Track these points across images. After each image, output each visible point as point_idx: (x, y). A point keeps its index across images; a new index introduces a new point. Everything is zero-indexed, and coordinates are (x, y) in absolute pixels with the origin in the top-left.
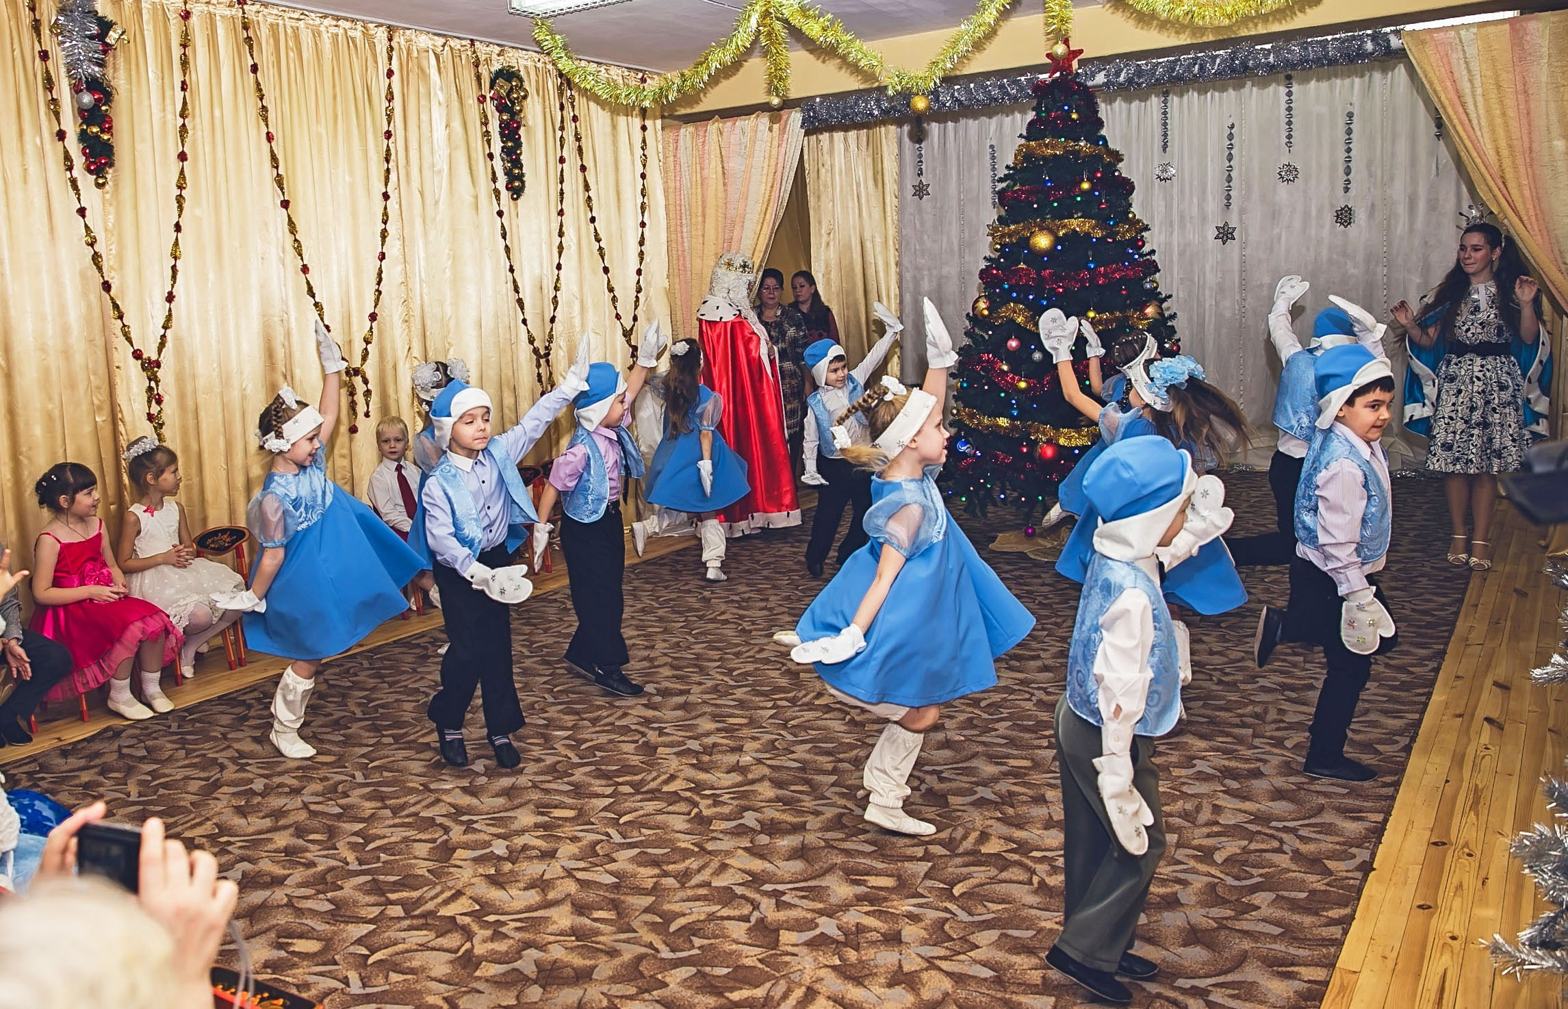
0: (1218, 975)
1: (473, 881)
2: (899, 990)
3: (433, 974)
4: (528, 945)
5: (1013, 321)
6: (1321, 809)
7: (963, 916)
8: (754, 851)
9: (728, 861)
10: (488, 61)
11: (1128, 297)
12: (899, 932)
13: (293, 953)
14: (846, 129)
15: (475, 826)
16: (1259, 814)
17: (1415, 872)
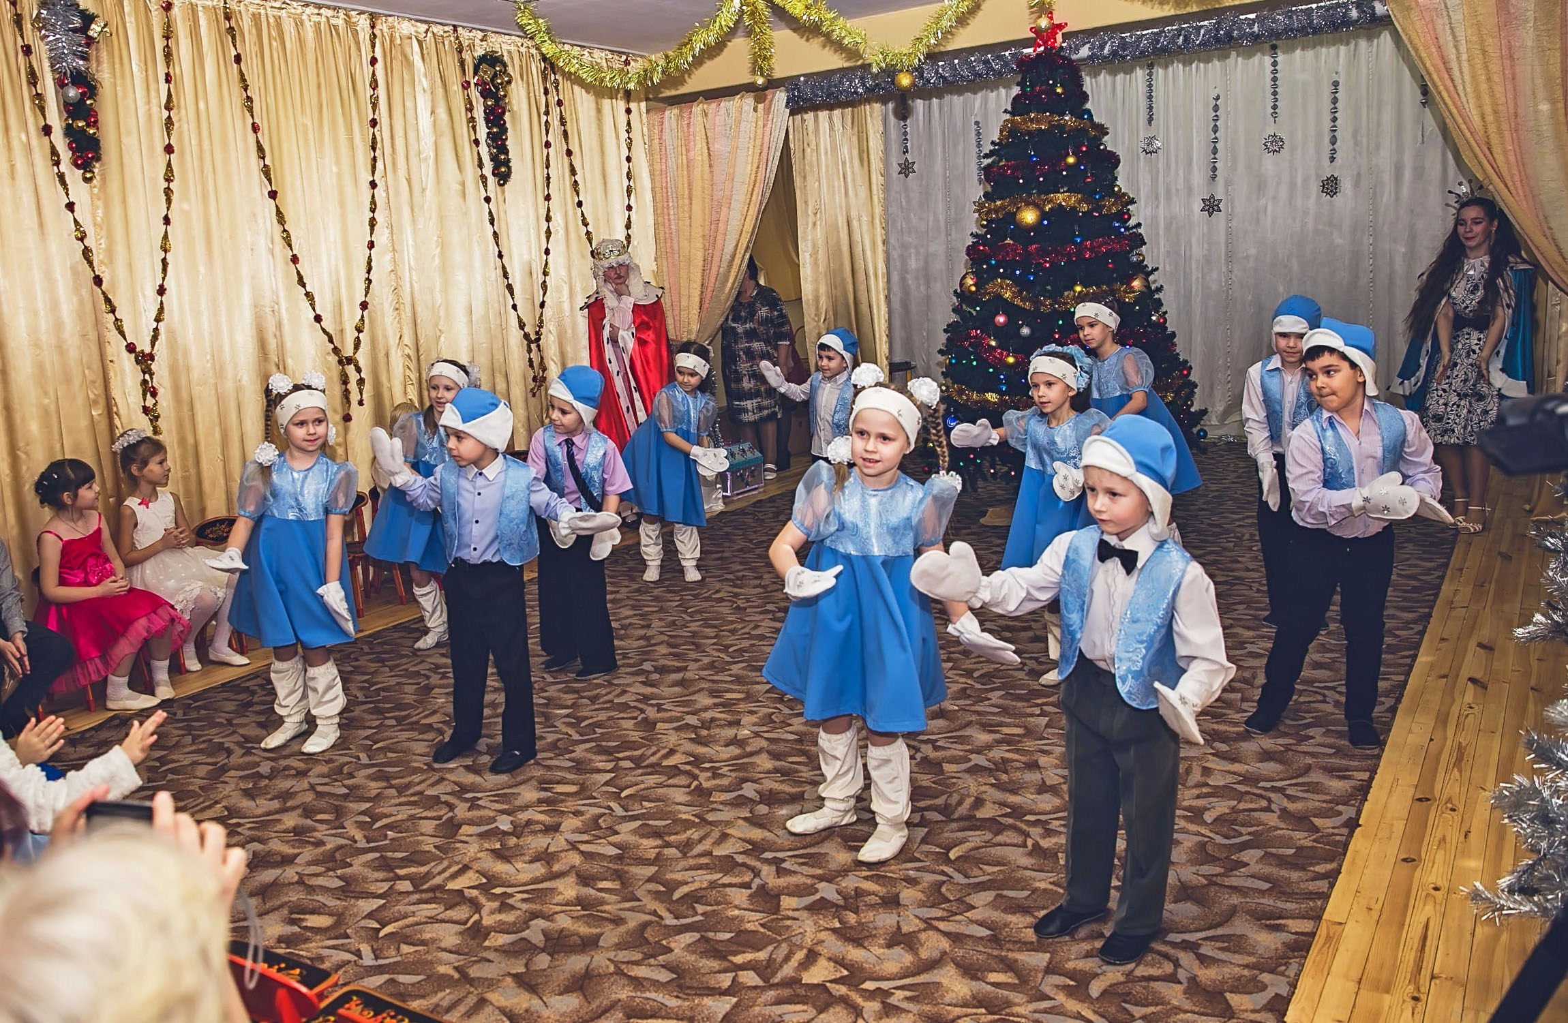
0: (1209, 929)
1: (479, 855)
2: (897, 950)
3: (443, 945)
4: (535, 915)
5: (999, 297)
6: (1308, 769)
7: (959, 878)
8: (754, 821)
9: (729, 831)
10: (472, 47)
11: (1114, 270)
12: (897, 895)
13: (306, 928)
14: (831, 108)
15: (479, 802)
16: (1248, 775)
17: (1399, 827)
